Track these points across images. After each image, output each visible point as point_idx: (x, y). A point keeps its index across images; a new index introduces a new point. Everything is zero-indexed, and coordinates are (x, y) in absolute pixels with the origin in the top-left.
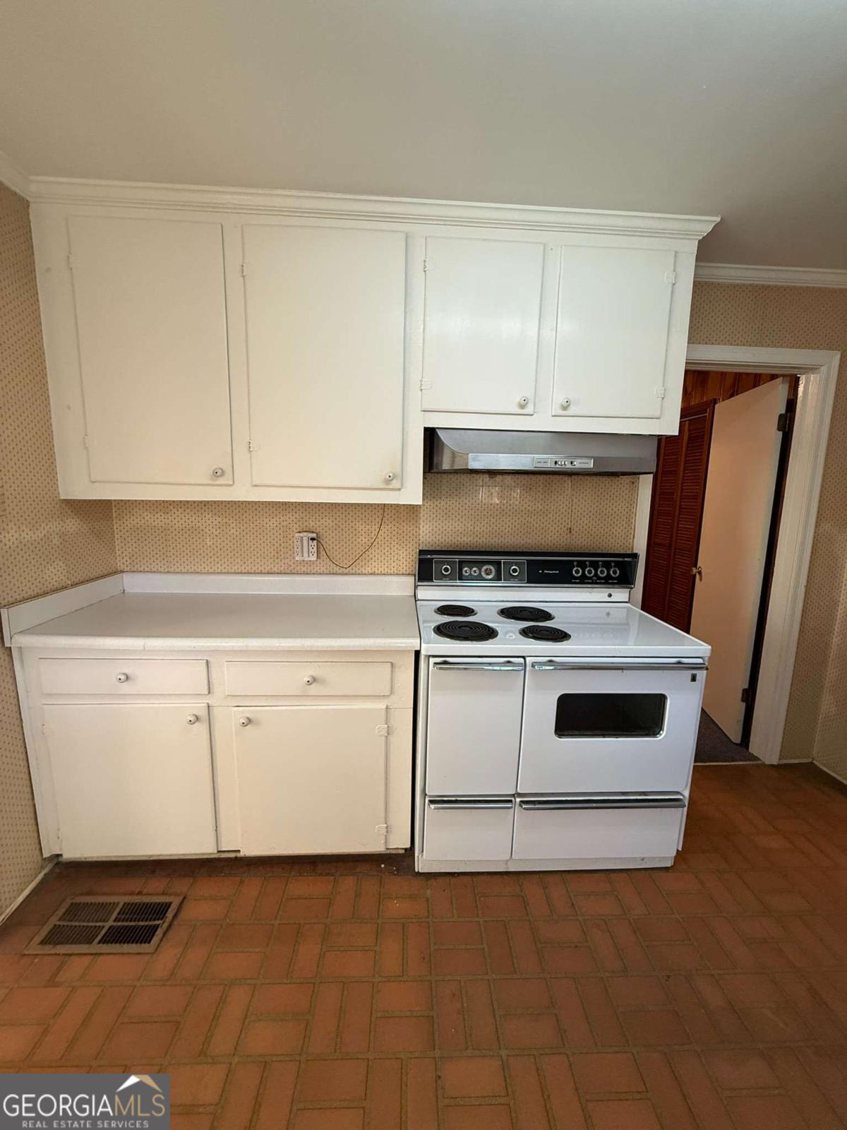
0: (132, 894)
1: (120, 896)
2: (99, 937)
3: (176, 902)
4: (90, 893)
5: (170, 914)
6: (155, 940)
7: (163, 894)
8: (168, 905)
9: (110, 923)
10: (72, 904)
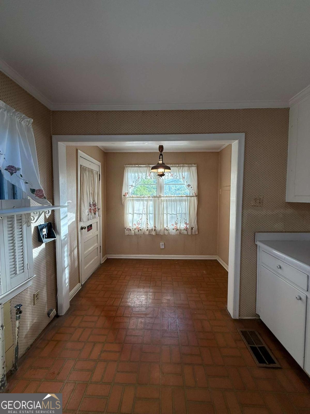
0: (269, 347)
1: (265, 343)
2: (251, 346)
3: (277, 365)
4: (260, 334)
5: (272, 365)
6: (262, 365)
7: (276, 359)
8: (274, 363)
9: (257, 346)
10: (254, 331)
